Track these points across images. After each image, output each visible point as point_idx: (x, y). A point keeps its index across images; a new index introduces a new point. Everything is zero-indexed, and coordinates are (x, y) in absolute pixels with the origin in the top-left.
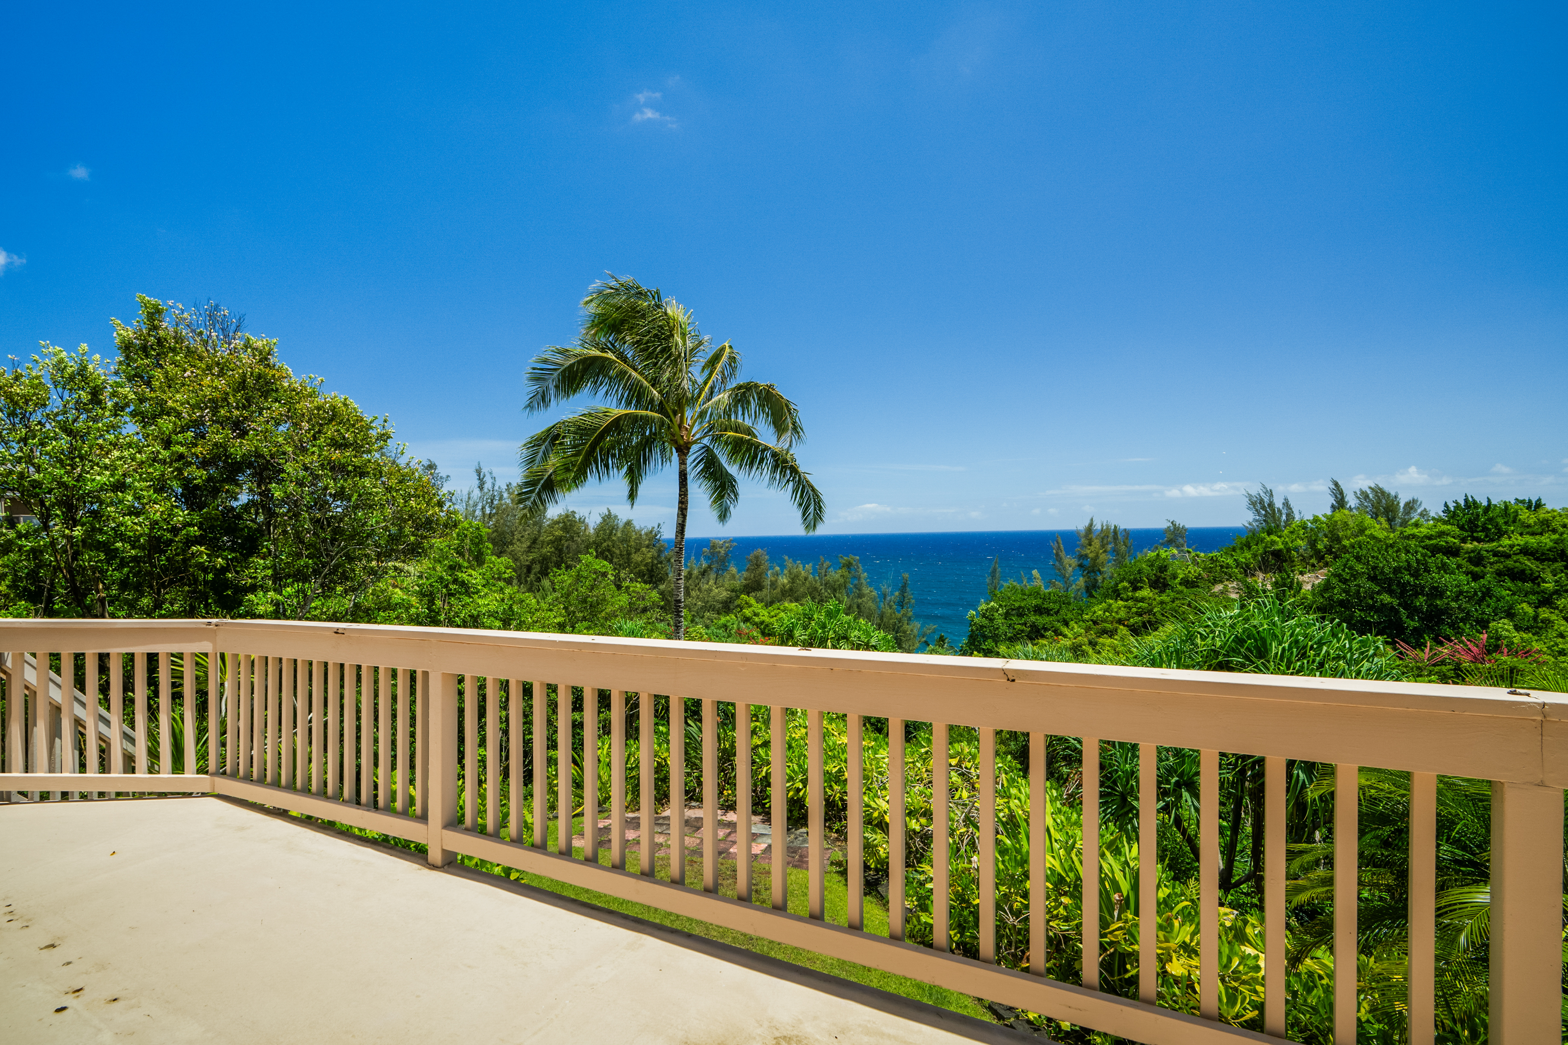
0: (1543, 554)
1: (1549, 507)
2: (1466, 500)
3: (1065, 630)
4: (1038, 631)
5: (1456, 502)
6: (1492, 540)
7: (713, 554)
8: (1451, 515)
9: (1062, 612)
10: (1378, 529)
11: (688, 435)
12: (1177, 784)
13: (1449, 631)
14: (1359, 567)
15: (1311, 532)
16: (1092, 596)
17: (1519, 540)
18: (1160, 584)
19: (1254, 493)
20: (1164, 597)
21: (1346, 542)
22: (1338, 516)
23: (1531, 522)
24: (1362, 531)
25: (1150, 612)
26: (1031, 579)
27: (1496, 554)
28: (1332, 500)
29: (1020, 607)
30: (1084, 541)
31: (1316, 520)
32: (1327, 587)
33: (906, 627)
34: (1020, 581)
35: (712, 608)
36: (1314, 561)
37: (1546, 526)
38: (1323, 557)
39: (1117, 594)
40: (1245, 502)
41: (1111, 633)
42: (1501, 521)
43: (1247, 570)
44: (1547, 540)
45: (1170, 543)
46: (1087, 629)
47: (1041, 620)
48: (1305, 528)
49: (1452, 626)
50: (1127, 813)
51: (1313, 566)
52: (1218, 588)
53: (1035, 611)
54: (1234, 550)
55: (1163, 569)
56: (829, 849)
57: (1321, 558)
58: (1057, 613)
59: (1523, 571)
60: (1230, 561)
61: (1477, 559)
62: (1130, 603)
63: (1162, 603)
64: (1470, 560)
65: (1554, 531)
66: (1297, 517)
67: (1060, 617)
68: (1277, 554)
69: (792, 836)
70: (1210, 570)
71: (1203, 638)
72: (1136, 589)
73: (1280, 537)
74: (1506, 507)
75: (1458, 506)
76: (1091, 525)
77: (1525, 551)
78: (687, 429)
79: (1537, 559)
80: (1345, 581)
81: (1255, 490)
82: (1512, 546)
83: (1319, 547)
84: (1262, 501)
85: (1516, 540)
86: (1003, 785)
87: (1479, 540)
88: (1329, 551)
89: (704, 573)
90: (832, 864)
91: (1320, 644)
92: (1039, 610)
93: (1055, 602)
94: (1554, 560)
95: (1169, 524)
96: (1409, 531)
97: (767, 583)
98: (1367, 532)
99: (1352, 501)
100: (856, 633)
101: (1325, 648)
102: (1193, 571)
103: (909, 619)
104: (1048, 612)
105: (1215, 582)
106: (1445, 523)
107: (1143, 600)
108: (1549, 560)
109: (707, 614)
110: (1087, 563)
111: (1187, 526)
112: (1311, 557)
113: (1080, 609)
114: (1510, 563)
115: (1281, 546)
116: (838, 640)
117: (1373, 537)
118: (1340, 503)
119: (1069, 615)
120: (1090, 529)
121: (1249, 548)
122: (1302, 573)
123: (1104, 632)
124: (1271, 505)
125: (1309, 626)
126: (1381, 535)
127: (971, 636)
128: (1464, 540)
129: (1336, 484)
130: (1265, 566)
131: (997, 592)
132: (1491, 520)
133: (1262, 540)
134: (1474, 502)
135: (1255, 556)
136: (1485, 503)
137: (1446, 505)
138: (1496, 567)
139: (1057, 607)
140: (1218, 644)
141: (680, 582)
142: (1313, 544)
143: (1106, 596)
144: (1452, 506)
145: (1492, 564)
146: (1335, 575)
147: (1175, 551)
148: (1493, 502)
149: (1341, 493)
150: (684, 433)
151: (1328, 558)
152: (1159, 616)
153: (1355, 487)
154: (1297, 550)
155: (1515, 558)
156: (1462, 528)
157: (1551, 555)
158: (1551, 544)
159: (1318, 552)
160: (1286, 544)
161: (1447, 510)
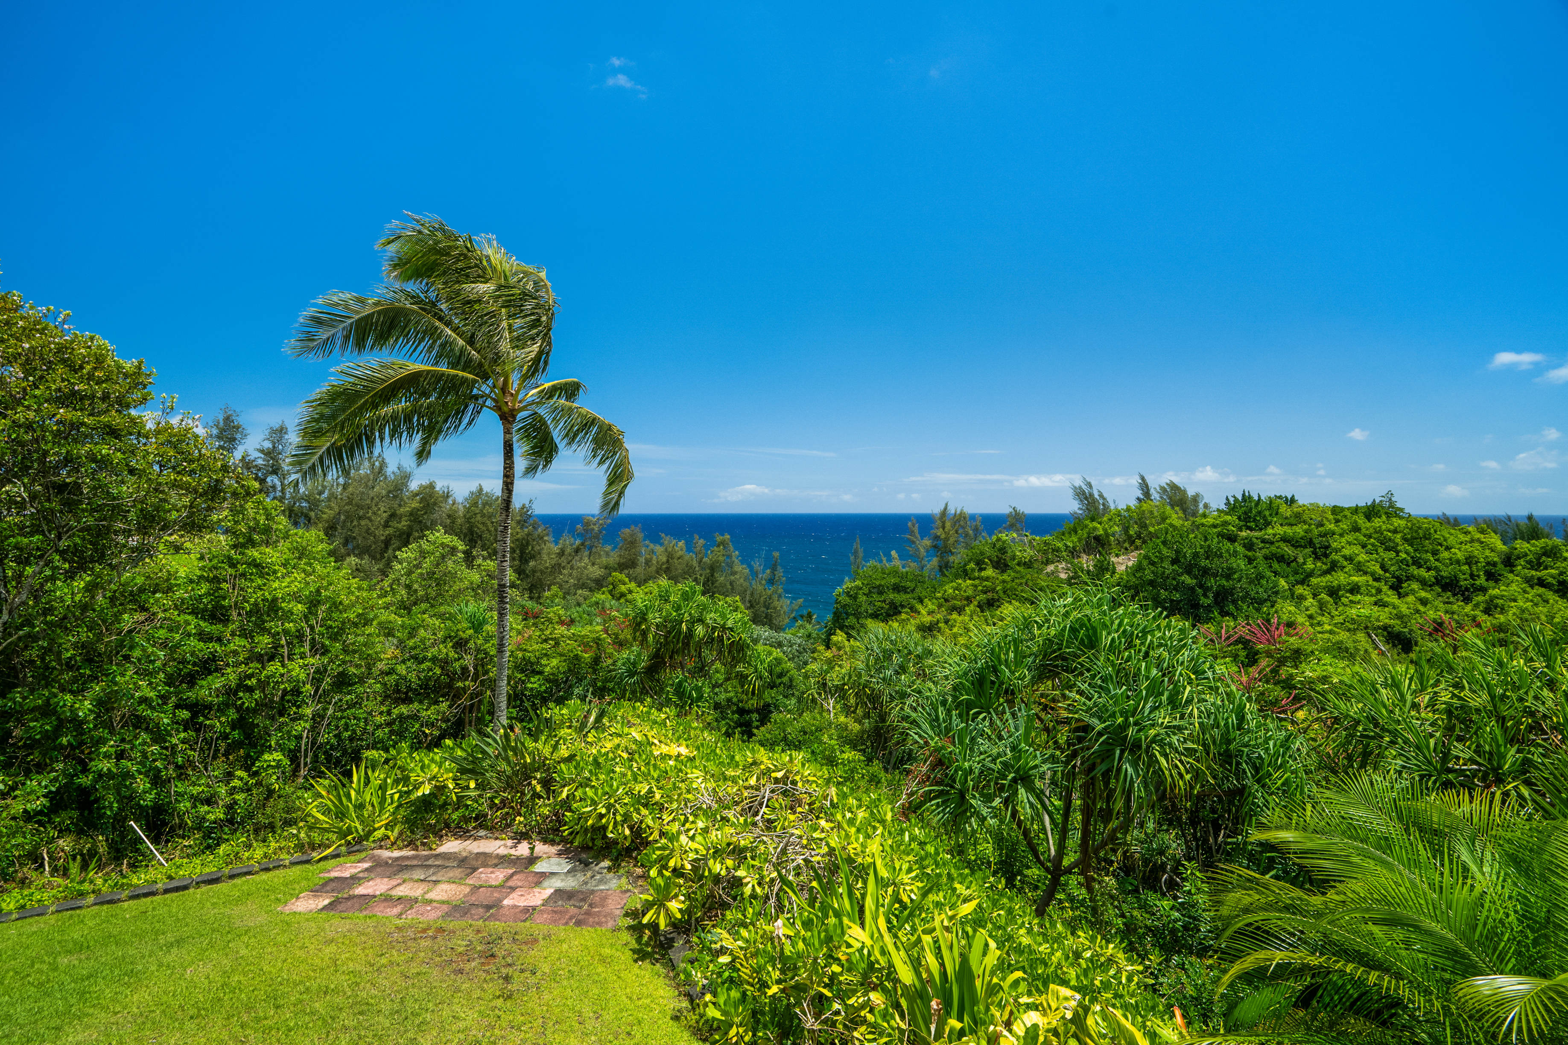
0: (1297, 542)
1: (1300, 502)
2: (1244, 495)
3: (919, 607)
4: (896, 608)
5: (1234, 497)
6: (1261, 529)
7: (586, 531)
8: (1232, 507)
9: (918, 590)
10: (1175, 518)
11: (513, 401)
12: (1014, 780)
13: (1232, 608)
14: (1165, 551)
15: (1125, 519)
16: (944, 575)
17: (1280, 530)
18: (1001, 565)
19: (1077, 485)
20: (1005, 577)
21: (1151, 529)
22: (1145, 506)
23: (1288, 515)
24: (1164, 519)
25: (993, 590)
26: (890, 559)
27: (1263, 541)
28: (1139, 493)
29: (880, 585)
30: (939, 523)
31: (1128, 509)
32: (1139, 568)
33: (776, 603)
34: (881, 561)
35: (583, 586)
36: (1126, 545)
37: (1298, 518)
38: (1134, 542)
39: (966, 574)
40: (1071, 492)
41: (960, 610)
42: (1267, 513)
43: (1073, 553)
44: (1299, 530)
45: (1011, 527)
46: (940, 606)
47: (899, 598)
48: (1119, 515)
49: (1234, 602)
50: (965, 811)
51: (1126, 549)
52: (1050, 568)
53: (894, 589)
54: (1063, 534)
55: (1003, 550)
56: (628, 891)
57: (1132, 543)
58: (913, 591)
59: (1283, 556)
60: (1060, 545)
61: (1249, 546)
62: (977, 582)
63: (1004, 581)
64: (1244, 546)
65: (1305, 522)
66: (1112, 507)
67: (915, 595)
68: (1097, 539)
69: (589, 874)
70: (1045, 552)
71: (1040, 627)
72: (981, 570)
73: (1100, 523)
74: (1271, 502)
75: (1236, 500)
76: (946, 509)
77: (1285, 539)
78: (512, 395)
79: (1293, 546)
80: (1153, 563)
81: (1078, 482)
82: (1275, 535)
83: (1131, 533)
84: (1084, 493)
85: (1277, 530)
86: (832, 800)
87: (1251, 529)
88: (1139, 537)
89: (577, 551)
90: (627, 915)
91: (1145, 632)
92: (897, 588)
93: (911, 581)
94: (1305, 547)
95: (1011, 510)
96: (1199, 520)
97: (642, 560)
98: (1168, 521)
99: (1155, 495)
100: (712, 615)
101: (1149, 637)
102: (1029, 553)
103: (780, 596)
104: (905, 590)
105: (1048, 562)
106: (1227, 514)
107: (987, 579)
108: (1301, 546)
109: (580, 592)
110: (940, 543)
111: (1026, 512)
112: (1125, 541)
113: (934, 587)
114: (1273, 549)
115: (1101, 532)
116: (693, 623)
117: (1171, 525)
118: (1147, 494)
119: (924, 593)
120: (944, 513)
121: (1076, 532)
122: (1117, 556)
123: (954, 609)
124: (1091, 495)
125: (1134, 614)
126: (1177, 523)
127: (835, 613)
128: (1240, 529)
129: (1143, 479)
130: (1088, 549)
131: (860, 571)
132: (1260, 513)
133: (1086, 526)
134: (1250, 497)
135: (1080, 540)
136: (1256, 498)
137: (1227, 499)
138: (1264, 551)
139: (912, 585)
140: (1053, 633)
141: (505, 564)
142: (1126, 529)
143: (957, 577)
144: (1232, 500)
145: (1260, 549)
146: (1146, 557)
147: (1015, 535)
148: (1263, 498)
149: (1147, 486)
150: (508, 399)
151: (1138, 542)
152: (1001, 594)
153: (1156, 482)
154: (1113, 535)
155: (1277, 544)
156: (1239, 518)
157: (1303, 543)
158: (1302, 533)
159: (1130, 537)
160: (1105, 530)
161: (1228, 503)
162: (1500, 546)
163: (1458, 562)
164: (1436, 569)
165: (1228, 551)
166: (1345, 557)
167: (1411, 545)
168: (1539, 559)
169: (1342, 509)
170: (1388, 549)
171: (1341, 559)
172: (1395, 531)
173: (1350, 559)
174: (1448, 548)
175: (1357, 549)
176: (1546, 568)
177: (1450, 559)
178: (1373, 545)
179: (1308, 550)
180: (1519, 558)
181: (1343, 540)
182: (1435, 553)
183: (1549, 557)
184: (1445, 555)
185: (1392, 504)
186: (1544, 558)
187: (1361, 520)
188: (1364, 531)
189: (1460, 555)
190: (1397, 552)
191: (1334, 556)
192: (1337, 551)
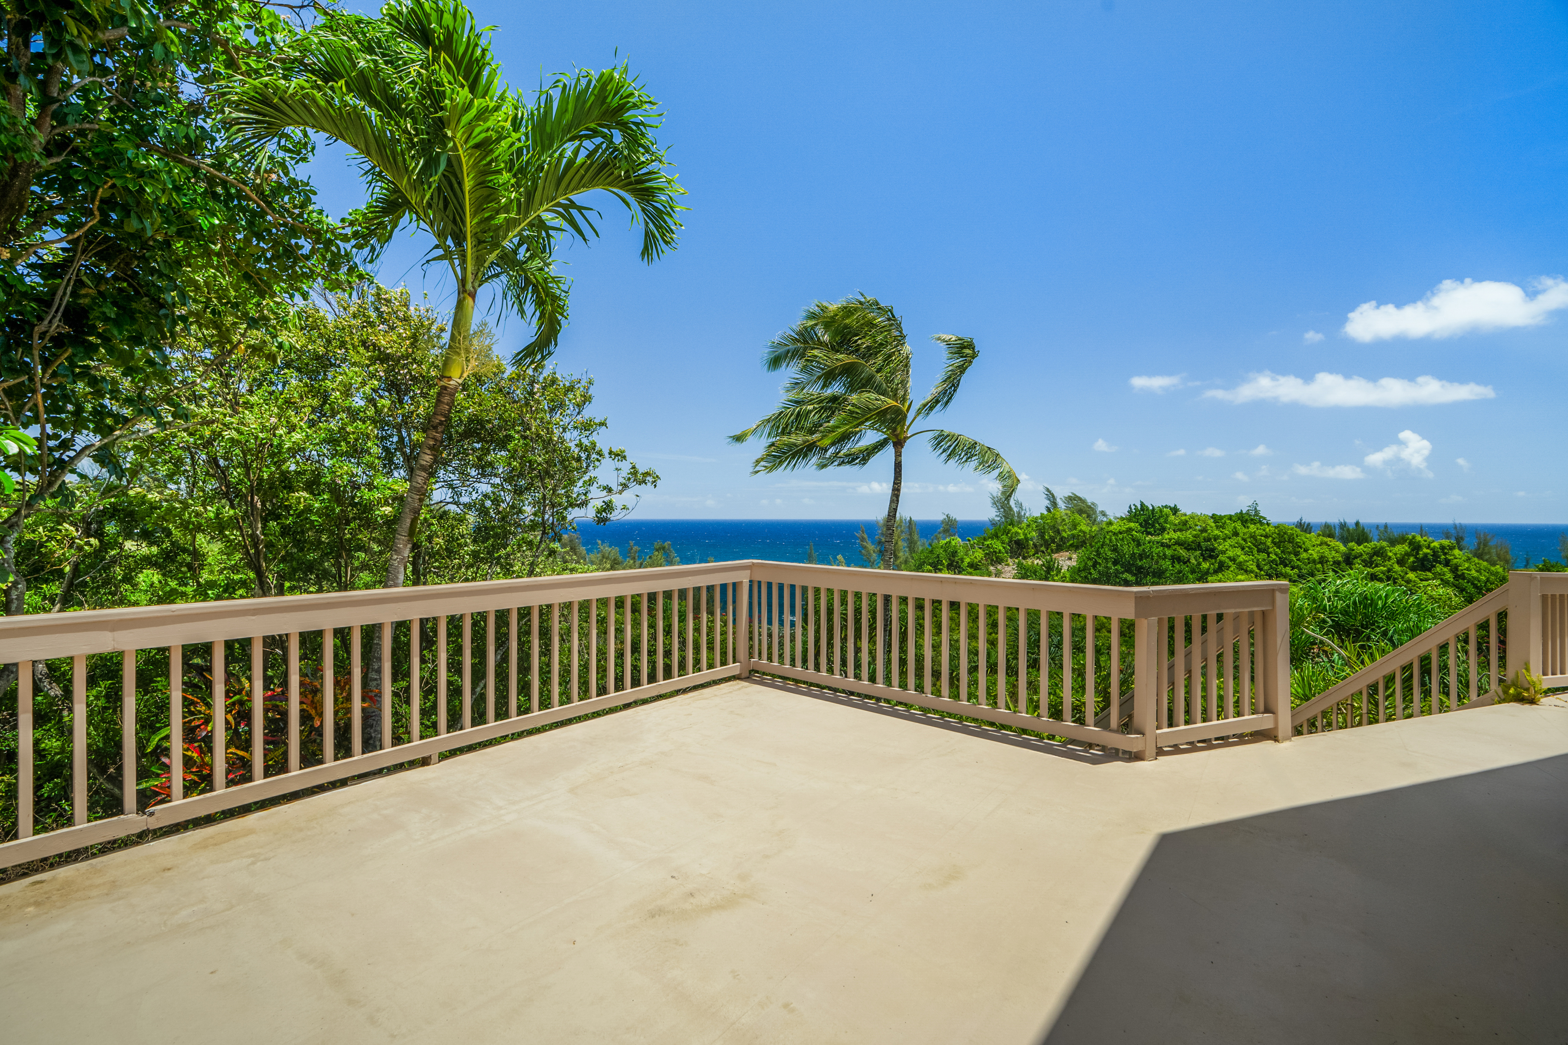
0: (1189, 545)
1: (1183, 511)
2: (1140, 505)
5: (1134, 506)
6: (1158, 535)
8: (1134, 515)
10: (1083, 524)
15: (1040, 525)
17: (1175, 535)
19: (994, 495)
21: (1064, 534)
22: (1054, 514)
23: (1176, 522)
24: (1075, 526)
27: (1162, 544)
28: (1047, 503)
31: (1041, 517)
36: (1043, 548)
37: (1184, 526)
40: (989, 502)
42: (1161, 521)
44: (1188, 536)
48: (1035, 522)
51: (1043, 552)
55: (953, 554)
57: (1047, 546)
59: (1179, 558)
65: (1191, 529)
66: (1028, 515)
68: (1018, 543)
73: (1021, 529)
74: (1161, 511)
75: (1136, 508)
77: (1179, 543)
79: (1185, 548)
82: (1170, 540)
83: (1047, 537)
85: (1170, 536)
87: (1151, 534)
95: (945, 517)
96: (1103, 527)
98: (1078, 527)
99: (1061, 505)
106: (1130, 521)
108: (1192, 549)
112: (1041, 545)
114: (1171, 551)
115: (1021, 536)
118: (1054, 504)
121: (998, 536)
124: (1009, 507)
128: (1142, 535)
129: (1048, 490)
130: (1011, 552)
132: (1156, 519)
133: (1007, 531)
134: (1145, 506)
136: (1151, 508)
137: (1130, 507)
142: (1042, 535)
144: (1133, 509)
147: (960, 540)
148: (1155, 507)
149: (1053, 496)
153: (1061, 493)
154: (1032, 539)
155: (1174, 547)
156: (1141, 525)
157: (1193, 546)
158: (1192, 538)
159: (1046, 541)
160: (1025, 535)
161: (1130, 512)
162: (1342, 548)
163: (1314, 561)
164: (1298, 567)
165: (1158, 554)
166: (1229, 558)
167: (1279, 547)
168: (1371, 557)
169: (1221, 517)
170: (1259, 551)
171: (1227, 560)
172: (1266, 536)
173: (1233, 559)
174: (1306, 550)
175: (1239, 552)
176: (1377, 566)
177: (1308, 559)
178: (1249, 547)
179: (1198, 553)
180: (1356, 557)
181: (1226, 543)
182: (1297, 554)
183: (1378, 556)
184: (1304, 555)
185: (1257, 512)
186: (1375, 557)
187: (1239, 525)
188: (1241, 535)
189: (1316, 556)
190: (1268, 554)
191: (1222, 558)
192: (1223, 552)
